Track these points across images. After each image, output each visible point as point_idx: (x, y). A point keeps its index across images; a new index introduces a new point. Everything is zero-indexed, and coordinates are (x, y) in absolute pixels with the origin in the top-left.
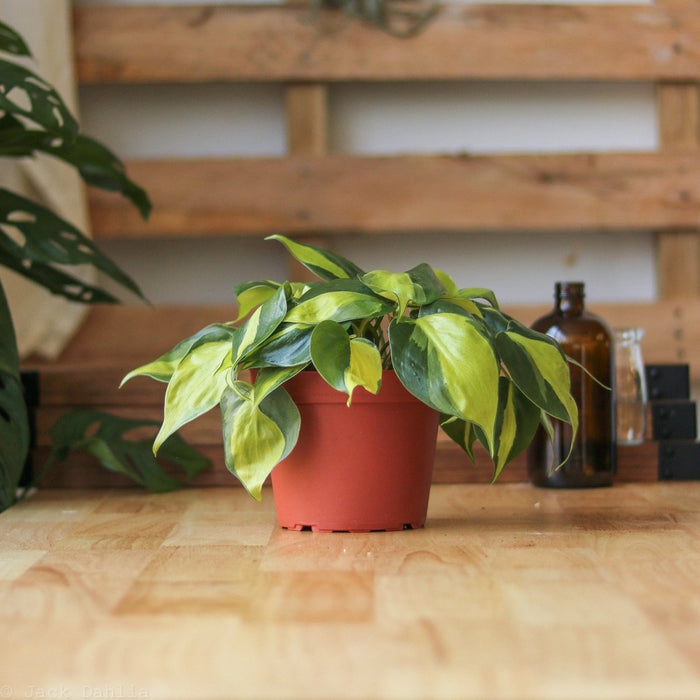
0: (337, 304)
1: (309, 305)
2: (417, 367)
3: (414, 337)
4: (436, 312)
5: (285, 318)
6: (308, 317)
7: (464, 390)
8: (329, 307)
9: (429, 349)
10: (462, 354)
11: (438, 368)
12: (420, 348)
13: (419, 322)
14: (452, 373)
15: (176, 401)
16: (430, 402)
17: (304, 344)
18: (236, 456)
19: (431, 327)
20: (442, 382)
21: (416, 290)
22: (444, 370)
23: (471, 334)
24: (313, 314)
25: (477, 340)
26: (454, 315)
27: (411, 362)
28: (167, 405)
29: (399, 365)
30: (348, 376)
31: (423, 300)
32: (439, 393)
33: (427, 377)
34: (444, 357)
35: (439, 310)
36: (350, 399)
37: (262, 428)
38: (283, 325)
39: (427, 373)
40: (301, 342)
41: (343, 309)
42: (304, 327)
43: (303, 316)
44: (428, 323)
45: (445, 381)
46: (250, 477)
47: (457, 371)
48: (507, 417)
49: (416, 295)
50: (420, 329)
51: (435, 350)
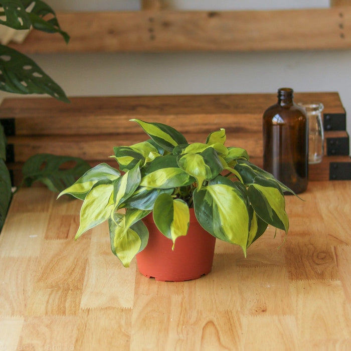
0: (167, 177)
1: (152, 176)
2: (207, 216)
3: (206, 198)
4: (217, 183)
5: (140, 184)
6: (152, 183)
7: (231, 229)
8: (162, 178)
9: (214, 206)
10: (230, 209)
11: (218, 217)
12: (209, 205)
13: (208, 188)
14: (225, 219)
15: (85, 215)
16: (214, 235)
17: (150, 198)
18: (117, 248)
19: (214, 192)
20: (220, 224)
21: (207, 170)
22: (221, 217)
23: (235, 198)
24: (154, 181)
25: (238, 201)
26: (226, 186)
27: (205, 213)
28: (81, 218)
29: (198, 214)
30: (173, 229)
31: (211, 176)
32: (219, 230)
33: (213, 221)
34: (221, 210)
35: (219, 182)
36: (173, 246)
37: (130, 235)
38: (139, 188)
39: (212, 219)
40: (149, 197)
41: (170, 180)
42: (150, 189)
43: (149, 183)
44: (212, 189)
45: (222, 224)
46: (124, 258)
47: (228, 218)
48: (253, 223)
49: (207, 173)
50: (209, 193)
51: (216, 205)
